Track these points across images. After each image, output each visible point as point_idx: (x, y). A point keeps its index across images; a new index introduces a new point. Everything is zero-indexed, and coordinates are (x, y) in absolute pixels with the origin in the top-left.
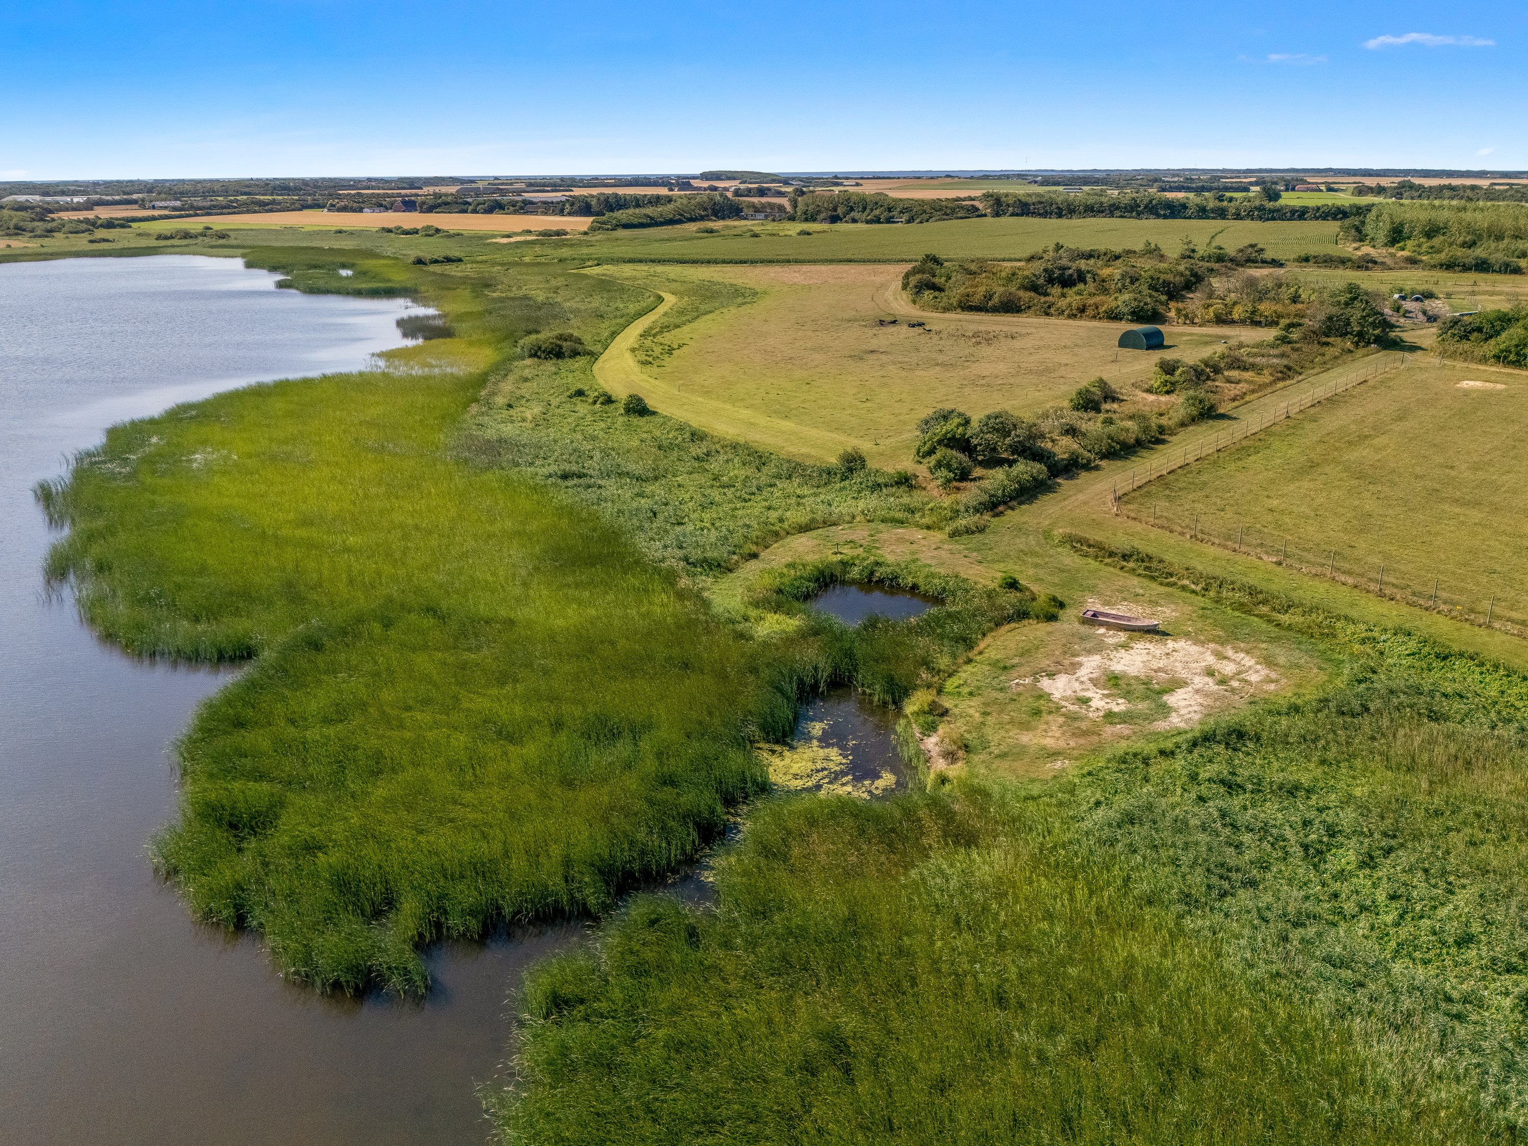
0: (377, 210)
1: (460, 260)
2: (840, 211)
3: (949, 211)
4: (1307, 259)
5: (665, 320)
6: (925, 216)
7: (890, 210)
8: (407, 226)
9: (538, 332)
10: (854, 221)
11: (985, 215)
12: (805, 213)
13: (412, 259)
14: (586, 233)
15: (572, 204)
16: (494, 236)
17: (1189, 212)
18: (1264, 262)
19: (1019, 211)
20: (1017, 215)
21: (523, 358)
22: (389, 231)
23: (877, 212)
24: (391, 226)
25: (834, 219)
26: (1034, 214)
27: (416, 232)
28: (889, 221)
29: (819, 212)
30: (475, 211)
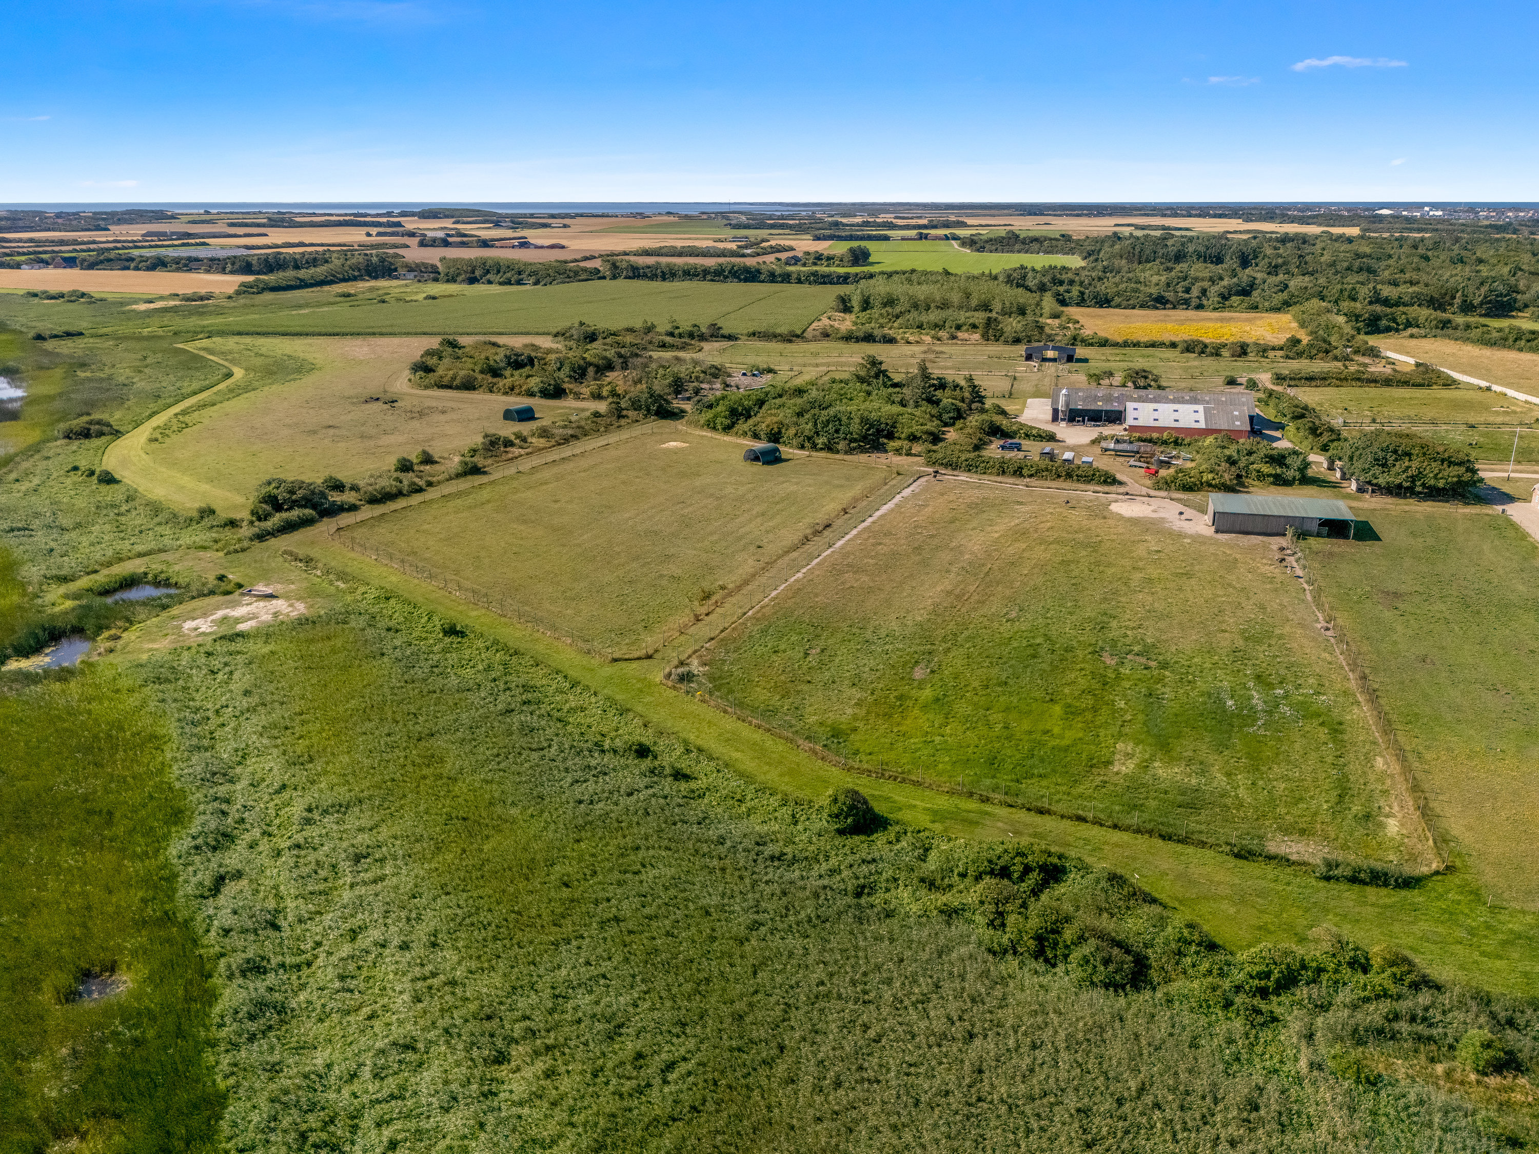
0: (37, 266)
1: (81, 334)
2: (478, 273)
3: (572, 274)
4: (754, 334)
5: (214, 397)
6: (548, 279)
7: (520, 273)
8: (53, 289)
9: (88, 414)
10: (490, 282)
11: (604, 278)
12: (447, 275)
13: (31, 334)
14: (230, 297)
15: (233, 264)
16: (136, 302)
17: (762, 277)
18: (723, 336)
19: (631, 274)
20: (630, 278)
21: (56, 439)
22: (35, 295)
23: (509, 275)
24: (38, 288)
25: (472, 281)
26: (645, 276)
27: (62, 296)
28: (519, 282)
29: (459, 274)
30: (137, 269)
